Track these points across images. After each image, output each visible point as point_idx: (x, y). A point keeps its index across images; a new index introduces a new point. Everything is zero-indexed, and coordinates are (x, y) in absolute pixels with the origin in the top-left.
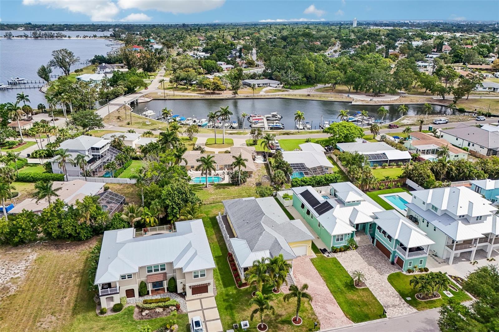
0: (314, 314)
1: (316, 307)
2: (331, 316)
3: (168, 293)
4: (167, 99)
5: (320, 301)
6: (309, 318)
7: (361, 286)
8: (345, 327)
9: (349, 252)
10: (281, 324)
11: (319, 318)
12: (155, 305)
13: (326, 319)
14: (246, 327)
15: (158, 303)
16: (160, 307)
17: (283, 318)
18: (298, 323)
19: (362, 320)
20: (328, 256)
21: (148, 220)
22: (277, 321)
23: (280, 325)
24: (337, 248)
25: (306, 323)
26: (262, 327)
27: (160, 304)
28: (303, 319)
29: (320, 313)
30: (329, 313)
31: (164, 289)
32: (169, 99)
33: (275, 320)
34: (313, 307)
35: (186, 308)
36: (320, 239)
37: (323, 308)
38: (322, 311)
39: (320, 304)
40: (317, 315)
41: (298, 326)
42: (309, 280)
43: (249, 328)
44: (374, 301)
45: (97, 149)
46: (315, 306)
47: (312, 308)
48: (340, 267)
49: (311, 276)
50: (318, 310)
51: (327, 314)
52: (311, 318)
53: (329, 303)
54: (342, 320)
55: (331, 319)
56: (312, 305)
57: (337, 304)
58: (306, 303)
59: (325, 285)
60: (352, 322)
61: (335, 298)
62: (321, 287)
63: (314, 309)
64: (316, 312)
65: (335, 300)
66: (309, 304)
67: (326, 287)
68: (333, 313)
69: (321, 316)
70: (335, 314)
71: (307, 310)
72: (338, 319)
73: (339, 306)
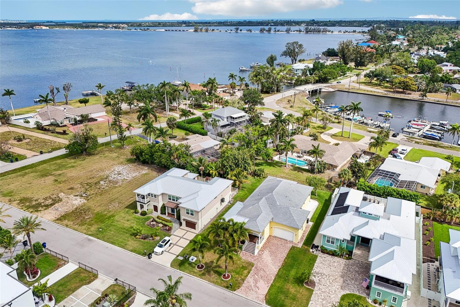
0: (243, 280)
1: (251, 277)
2: (254, 289)
3: (176, 219)
4: (349, 92)
5: (259, 275)
7: (309, 285)
8: (254, 302)
9: (336, 259)
10: (214, 272)
11: (244, 285)
12: (160, 221)
13: (248, 288)
14: (192, 261)
15: (163, 220)
16: (162, 224)
17: (220, 270)
18: (225, 279)
20: (313, 252)
21: (211, 172)
22: (214, 269)
23: (212, 272)
24: (326, 249)
26: (200, 266)
27: (163, 222)
28: (232, 278)
29: (248, 282)
30: (256, 286)
31: (174, 215)
32: (352, 92)
33: (213, 268)
34: (249, 275)
35: (174, 232)
37: (256, 281)
38: (252, 282)
39: (257, 277)
40: (245, 282)
41: (223, 280)
42: (270, 258)
43: (193, 263)
45: (234, 118)
46: (251, 276)
47: (247, 276)
48: (311, 264)
49: (276, 256)
50: (250, 279)
51: (252, 286)
52: (237, 281)
53: (264, 280)
54: (260, 296)
55: (251, 291)
56: (250, 274)
57: (270, 285)
58: (247, 270)
59: (279, 268)
60: (265, 302)
61: (274, 280)
62: (273, 267)
63: (248, 278)
64: (247, 280)
65: (272, 282)
66: (249, 273)
67: (278, 270)
68: (258, 288)
69: (246, 284)
70: (259, 290)
71: (242, 275)
72: (256, 293)
73: (269, 287)
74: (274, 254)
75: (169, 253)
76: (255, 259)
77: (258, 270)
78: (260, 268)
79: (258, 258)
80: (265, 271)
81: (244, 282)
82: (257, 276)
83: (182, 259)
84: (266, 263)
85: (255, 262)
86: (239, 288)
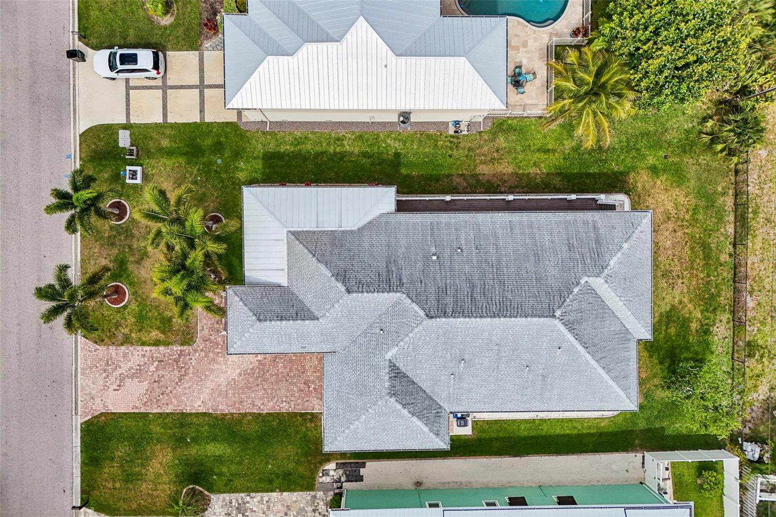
0: (127, 341)
1: (144, 356)
2: (113, 379)
5: (161, 373)
6: (118, 325)
8: (76, 396)
11: (112, 349)
13: (107, 364)
14: (127, 176)
19: (86, 446)
25: (106, 313)
28: (118, 311)
29: (125, 355)
30: (122, 379)
36: (411, 486)
37: (138, 373)
38: (130, 364)
39: (152, 368)
40: (123, 348)
42: (235, 375)
44: (134, 506)
46: (148, 354)
47: (144, 344)
48: (271, 482)
49: (250, 388)
50: (136, 355)
51: (119, 371)
52: (116, 329)
53: (149, 391)
54: (98, 401)
55: (104, 375)
56: (153, 348)
57: (142, 410)
58: (161, 336)
59: (211, 411)
60: (87, 419)
61: (161, 414)
62: (204, 396)
63: (139, 348)
64: (131, 348)
65: (155, 411)
66: (157, 343)
67: (202, 410)
68: (119, 386)
69: (117, 354)
70: (115, 390)
71: (140, 331)
72: (101, 390)
73: (137, 411)
74: (258, 377)
75: (128, 95)
76: (212, 338)
77: (176, 361)
78: (186, 363)
79: (217, 344)
80: (180, 380)
81: (122, 344)
82: (156, 368)
83: (121, 145)
84: (212, 371)
85: (199, 343)
86: (96, 342)
